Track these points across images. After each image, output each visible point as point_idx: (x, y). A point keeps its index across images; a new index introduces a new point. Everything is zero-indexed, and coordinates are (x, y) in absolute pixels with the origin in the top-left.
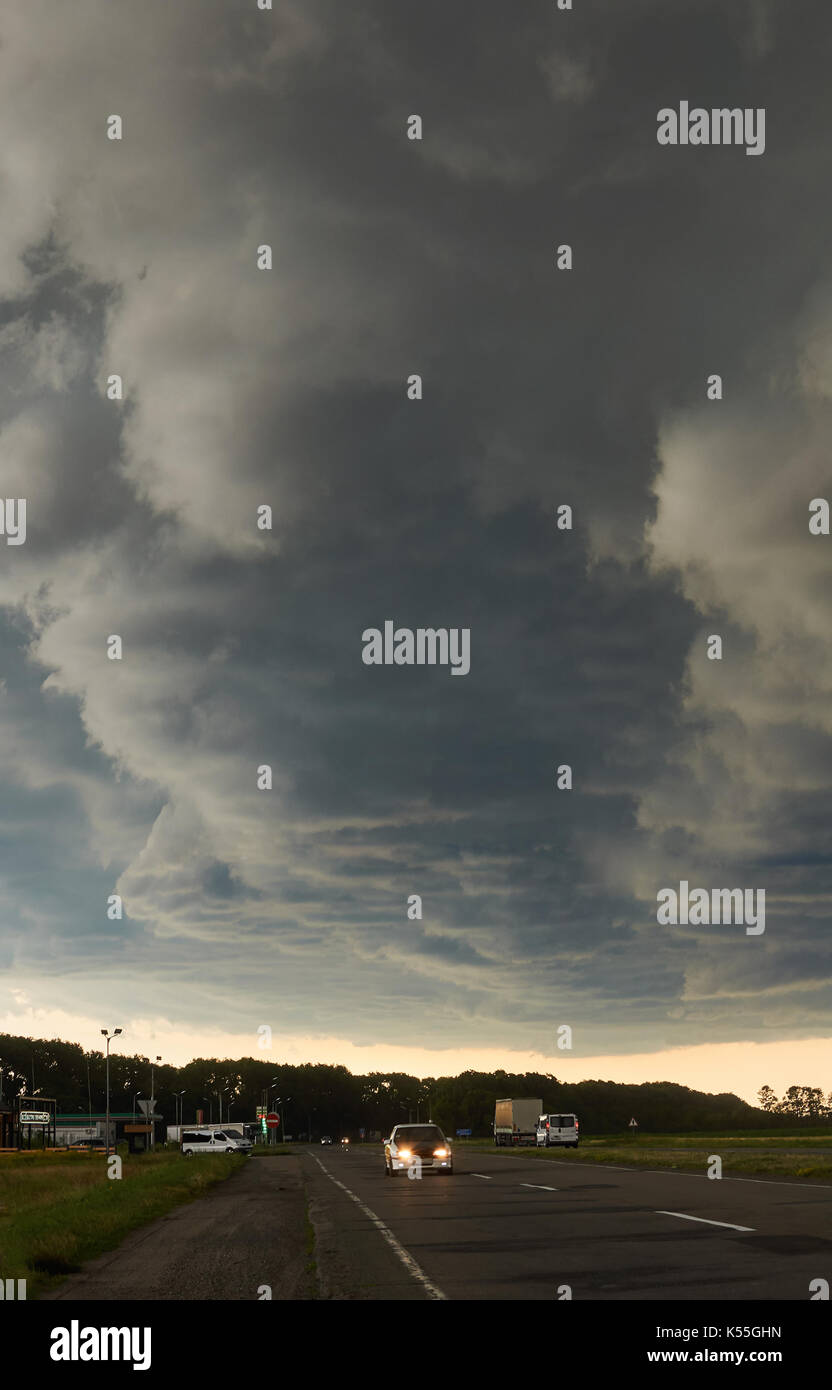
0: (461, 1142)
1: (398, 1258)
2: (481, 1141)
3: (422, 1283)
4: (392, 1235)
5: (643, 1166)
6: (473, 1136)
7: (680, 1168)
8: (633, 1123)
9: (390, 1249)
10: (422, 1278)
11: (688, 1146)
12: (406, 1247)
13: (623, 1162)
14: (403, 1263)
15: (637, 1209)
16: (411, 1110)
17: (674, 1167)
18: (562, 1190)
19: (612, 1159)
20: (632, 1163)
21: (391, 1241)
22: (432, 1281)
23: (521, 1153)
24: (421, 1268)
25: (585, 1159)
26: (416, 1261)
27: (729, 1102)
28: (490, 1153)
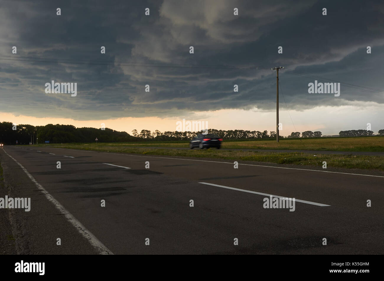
0: (46, 145)
1: (28, 176)
2: (52, 144)
3: (35, 183)
4: (26, 170)
5: (99, 151)
6: (50, 143)
7: (110, 152)
8: (97, 139)
9: (25, 174)
10: (35, 182)
11: (112, 146)
12: (30, 173)
13: (93, 150)
14: (29, 178)
15: (97, 163)
16: (31, 136)
17: (108, 151)
18: (76, 158)
19: (90, 149)
20: (96, 150)
21: (26, 172)
22: (38, 182)
23: (64, 148)
24: (35, 179)
25: (83, 149)
26: (33, 177)
27: (124, 134)
28: (55, 147)
